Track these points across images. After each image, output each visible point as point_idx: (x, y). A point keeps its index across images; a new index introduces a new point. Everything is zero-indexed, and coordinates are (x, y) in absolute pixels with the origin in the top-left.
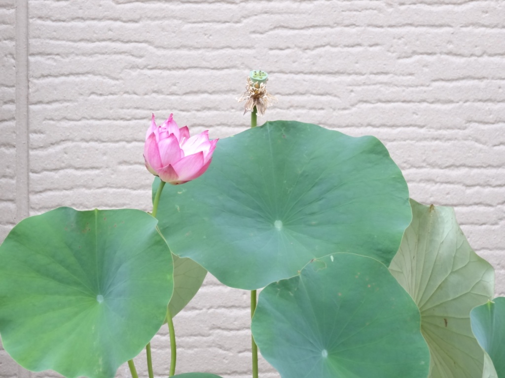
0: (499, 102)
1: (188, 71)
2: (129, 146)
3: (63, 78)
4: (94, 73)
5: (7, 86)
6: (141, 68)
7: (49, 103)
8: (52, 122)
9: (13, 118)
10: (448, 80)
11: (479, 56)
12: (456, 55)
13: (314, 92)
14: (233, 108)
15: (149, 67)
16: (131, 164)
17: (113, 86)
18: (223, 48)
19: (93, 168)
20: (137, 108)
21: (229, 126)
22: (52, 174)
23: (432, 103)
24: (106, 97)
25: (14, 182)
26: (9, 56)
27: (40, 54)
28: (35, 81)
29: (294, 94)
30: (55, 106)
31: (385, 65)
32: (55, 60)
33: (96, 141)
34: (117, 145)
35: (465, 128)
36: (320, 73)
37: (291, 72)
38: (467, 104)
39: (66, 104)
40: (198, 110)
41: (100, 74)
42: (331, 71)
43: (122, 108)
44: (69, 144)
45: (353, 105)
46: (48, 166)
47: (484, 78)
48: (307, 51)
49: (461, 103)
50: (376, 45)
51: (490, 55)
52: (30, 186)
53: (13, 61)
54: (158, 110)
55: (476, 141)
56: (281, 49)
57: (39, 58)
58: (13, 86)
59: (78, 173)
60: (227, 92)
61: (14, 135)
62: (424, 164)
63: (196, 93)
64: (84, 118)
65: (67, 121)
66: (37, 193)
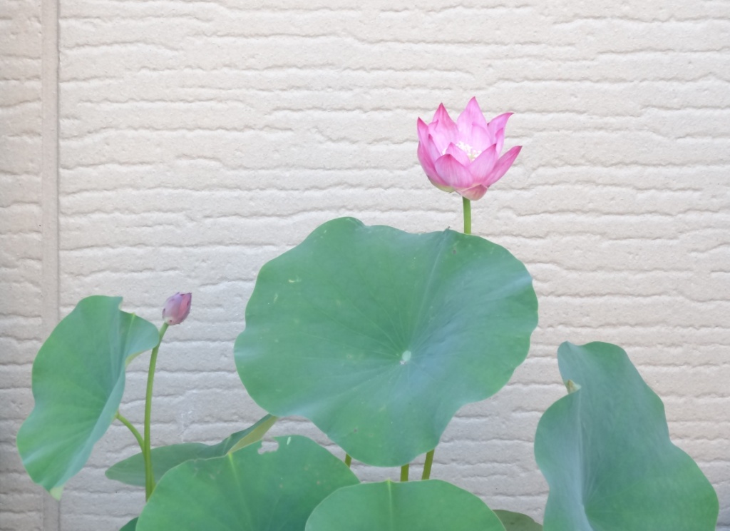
0: (688, 81)
1: (271, 38)
2: (190, 135)
3: (104, 48)
4: (146, 42)
5: (31, 58)
6: (209, 35)
7: (85, 80)
8: (89, 105)
9: (39, 99)
10: (621, 53)
11: (663, 22)
12: (633, 19)
13: (439, 66)
14: (330, 87)
15: (219, 33)
16: (193, 158)
17: (171, 58)
18: (317, 9)
19: (142, 163)
20: (203, 87)
21: (324, 110)
22: (90, 170)
23: (598, 81)
24: (161, 72)
25: (39, 179)
26: (33, 19)
27: (76, 17)
28: (68, 52)
29: (412, 69)
30: (95, 83)
31: (536, 32)
32: (95, 25)
33: (147, 128)
34: (174, 133)
35: (639, 115)
36: (447, 42)
37: (409, 41)
38: (644, 83)
39: (108, 81)
40: (283, 90)
41: (154, 43)
42: (463, 40)
43: (183, 87)
44: (112, 133)
45: (490, 85)
46: (83, 160)
47: (669, 49)
48: (431, 13)
49: (636, 82)
50: (526, 5)
51: (679, 20)
52: (61, 185)
53: (38, 25)
54: (230, 89)
55: (654, 132)
56: (397, 11)
57: (72, 22)
58: (39, 58)
59: (124, 169)
60: (322, 66)
61: (39, 120)
62: (583, 161)
63: (281, 67)
64: (132, 99)
65: (109, 103)
66: (68, 194)
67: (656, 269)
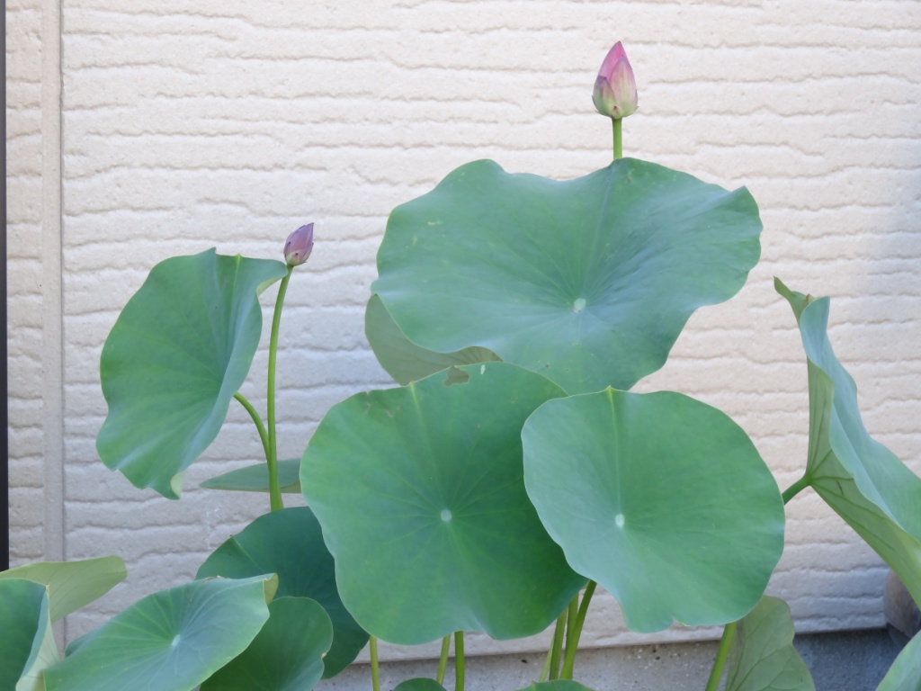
0: (741, 114)
1: (301, 62)
2: (212, 175)
3: (114, 71)
4: (161, 64)
5: (29, 81)
6: (232, 56)
7: (93, 108)
8: (97, 138)
9: (39, 131)
10: (672, 82)
11: (714, 48)
12: (683, 45)
13: (484, 96)
14: (367, 120)
15: (244, 55)
16: (216, 203)
17: (190, 84)
18: (352, 28)
19: (158, 208)
20: (226, 118)
21: (361, 146)
22: (98, 217)
23: (650, 115)
24: (179, 100)
25: (39, 229)
26: (31, 34)
27: (81, 32)
28: (72, 73)
29: (456, 99)
30: (104, 112)
31: (585, 58)
32: (103, 43)
33: (164, 167)
34: (195, 173)
35: (693, 153)
36: (492, 69)
37: (452, 67)
38: (698, 117)
39: (118, 110)
40: (316, 122)
41: (171, 65)
42: (508, 66)
43: (204, 117)
44: (123, 172)
45: (538, 118)
46: (91, 205)
47: (722, 79)
48: (474, 35)
49: (689, 116)
50: (574, 28)
51: (731, 47)
52: (65, 236)
53: (39, 43)
54: (257, 121)
55: (709, 172)
56: (437, 32)
57: (77, 38)
58: (38, 81)
59: (138, 216)
60: (358, 95)
61: (39, 157)
63: (312, 95)
64: (146, 132)
65: (120, 136)
66: (74, 246)
67: (716, 327)
